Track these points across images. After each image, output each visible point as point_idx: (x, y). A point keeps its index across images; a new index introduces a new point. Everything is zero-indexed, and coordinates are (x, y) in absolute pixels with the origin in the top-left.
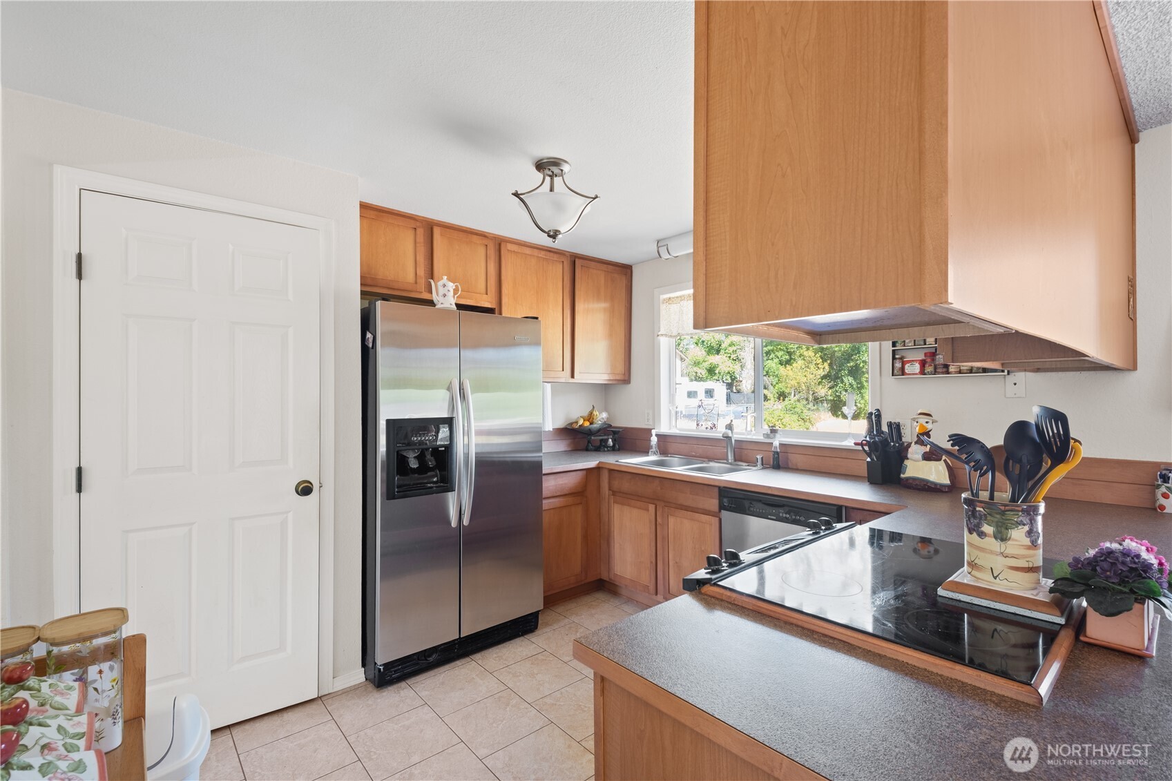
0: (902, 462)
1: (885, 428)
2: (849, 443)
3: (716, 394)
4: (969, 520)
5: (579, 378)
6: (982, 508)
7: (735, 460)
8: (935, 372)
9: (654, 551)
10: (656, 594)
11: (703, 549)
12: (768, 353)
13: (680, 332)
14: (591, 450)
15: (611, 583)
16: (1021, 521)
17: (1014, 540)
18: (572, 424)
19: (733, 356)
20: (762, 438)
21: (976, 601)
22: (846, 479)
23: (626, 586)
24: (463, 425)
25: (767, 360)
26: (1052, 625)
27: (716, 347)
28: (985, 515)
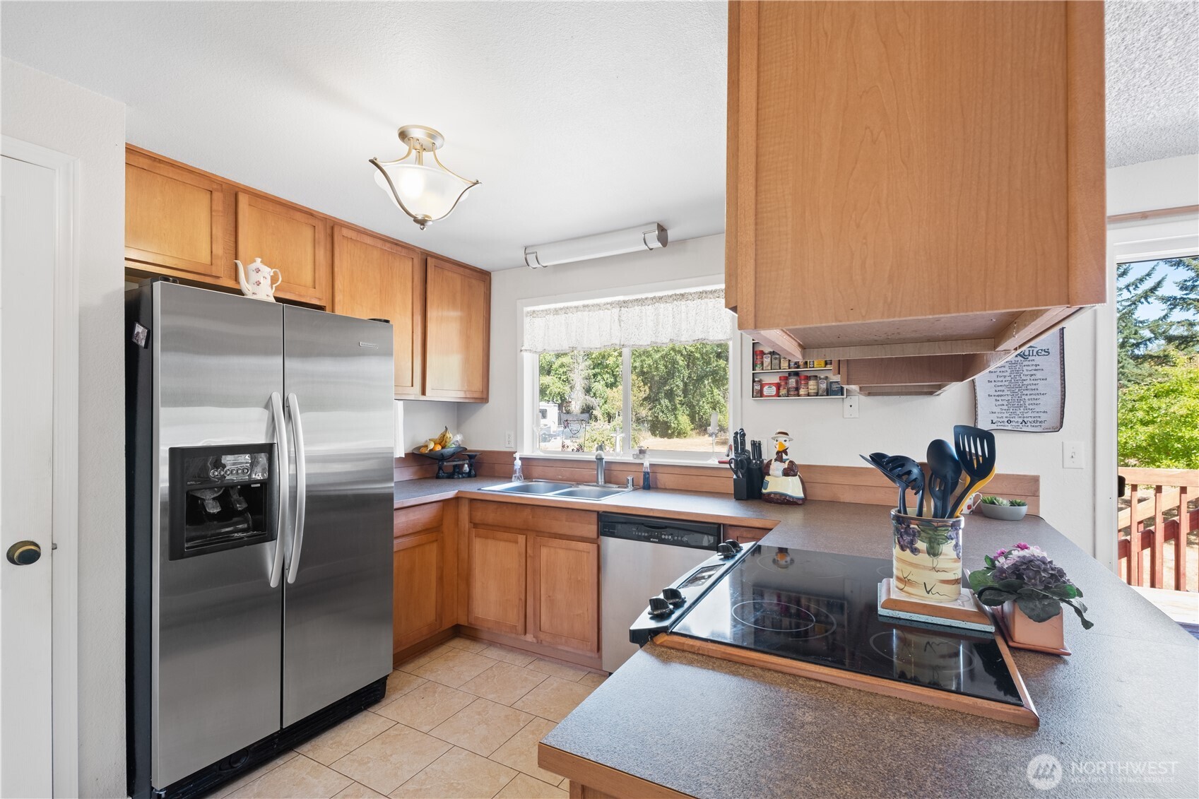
0: (763, 478)
1: (748, 447)
2: (713, 462)
3: (548, 414)
4: (902, 536)
5: (430, 395)
6: (917, 525)
7: (605, 482)
8: (788, 395)
9: (524, 587)
10: (525, 633)
11: (579, 579)
12: (595, 375)
13: (546, 347)
14: (442, 478)
15: (473, 628)
16: (950, 536)
17: (946, 555)
18: (419, 448)
19: (563, 377)
20: (632, 458)
21: (915, 617)
22: (714, 497)
23: (489, 628)
24: (289, 452)
25: (595, 382)
26: (983, 633)
27: (546, 367)
28: (918, 531)
